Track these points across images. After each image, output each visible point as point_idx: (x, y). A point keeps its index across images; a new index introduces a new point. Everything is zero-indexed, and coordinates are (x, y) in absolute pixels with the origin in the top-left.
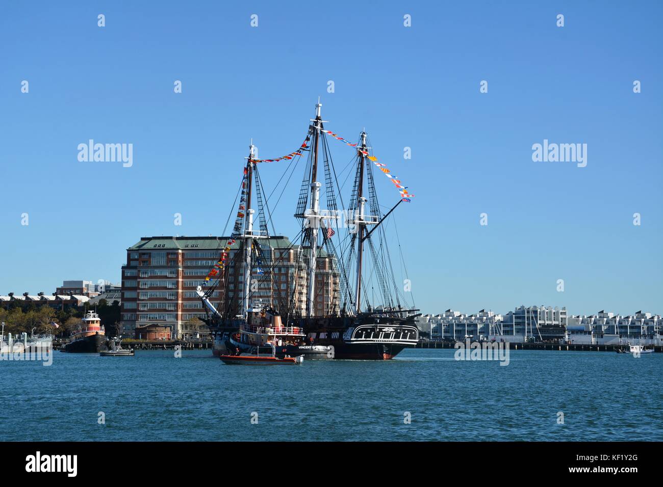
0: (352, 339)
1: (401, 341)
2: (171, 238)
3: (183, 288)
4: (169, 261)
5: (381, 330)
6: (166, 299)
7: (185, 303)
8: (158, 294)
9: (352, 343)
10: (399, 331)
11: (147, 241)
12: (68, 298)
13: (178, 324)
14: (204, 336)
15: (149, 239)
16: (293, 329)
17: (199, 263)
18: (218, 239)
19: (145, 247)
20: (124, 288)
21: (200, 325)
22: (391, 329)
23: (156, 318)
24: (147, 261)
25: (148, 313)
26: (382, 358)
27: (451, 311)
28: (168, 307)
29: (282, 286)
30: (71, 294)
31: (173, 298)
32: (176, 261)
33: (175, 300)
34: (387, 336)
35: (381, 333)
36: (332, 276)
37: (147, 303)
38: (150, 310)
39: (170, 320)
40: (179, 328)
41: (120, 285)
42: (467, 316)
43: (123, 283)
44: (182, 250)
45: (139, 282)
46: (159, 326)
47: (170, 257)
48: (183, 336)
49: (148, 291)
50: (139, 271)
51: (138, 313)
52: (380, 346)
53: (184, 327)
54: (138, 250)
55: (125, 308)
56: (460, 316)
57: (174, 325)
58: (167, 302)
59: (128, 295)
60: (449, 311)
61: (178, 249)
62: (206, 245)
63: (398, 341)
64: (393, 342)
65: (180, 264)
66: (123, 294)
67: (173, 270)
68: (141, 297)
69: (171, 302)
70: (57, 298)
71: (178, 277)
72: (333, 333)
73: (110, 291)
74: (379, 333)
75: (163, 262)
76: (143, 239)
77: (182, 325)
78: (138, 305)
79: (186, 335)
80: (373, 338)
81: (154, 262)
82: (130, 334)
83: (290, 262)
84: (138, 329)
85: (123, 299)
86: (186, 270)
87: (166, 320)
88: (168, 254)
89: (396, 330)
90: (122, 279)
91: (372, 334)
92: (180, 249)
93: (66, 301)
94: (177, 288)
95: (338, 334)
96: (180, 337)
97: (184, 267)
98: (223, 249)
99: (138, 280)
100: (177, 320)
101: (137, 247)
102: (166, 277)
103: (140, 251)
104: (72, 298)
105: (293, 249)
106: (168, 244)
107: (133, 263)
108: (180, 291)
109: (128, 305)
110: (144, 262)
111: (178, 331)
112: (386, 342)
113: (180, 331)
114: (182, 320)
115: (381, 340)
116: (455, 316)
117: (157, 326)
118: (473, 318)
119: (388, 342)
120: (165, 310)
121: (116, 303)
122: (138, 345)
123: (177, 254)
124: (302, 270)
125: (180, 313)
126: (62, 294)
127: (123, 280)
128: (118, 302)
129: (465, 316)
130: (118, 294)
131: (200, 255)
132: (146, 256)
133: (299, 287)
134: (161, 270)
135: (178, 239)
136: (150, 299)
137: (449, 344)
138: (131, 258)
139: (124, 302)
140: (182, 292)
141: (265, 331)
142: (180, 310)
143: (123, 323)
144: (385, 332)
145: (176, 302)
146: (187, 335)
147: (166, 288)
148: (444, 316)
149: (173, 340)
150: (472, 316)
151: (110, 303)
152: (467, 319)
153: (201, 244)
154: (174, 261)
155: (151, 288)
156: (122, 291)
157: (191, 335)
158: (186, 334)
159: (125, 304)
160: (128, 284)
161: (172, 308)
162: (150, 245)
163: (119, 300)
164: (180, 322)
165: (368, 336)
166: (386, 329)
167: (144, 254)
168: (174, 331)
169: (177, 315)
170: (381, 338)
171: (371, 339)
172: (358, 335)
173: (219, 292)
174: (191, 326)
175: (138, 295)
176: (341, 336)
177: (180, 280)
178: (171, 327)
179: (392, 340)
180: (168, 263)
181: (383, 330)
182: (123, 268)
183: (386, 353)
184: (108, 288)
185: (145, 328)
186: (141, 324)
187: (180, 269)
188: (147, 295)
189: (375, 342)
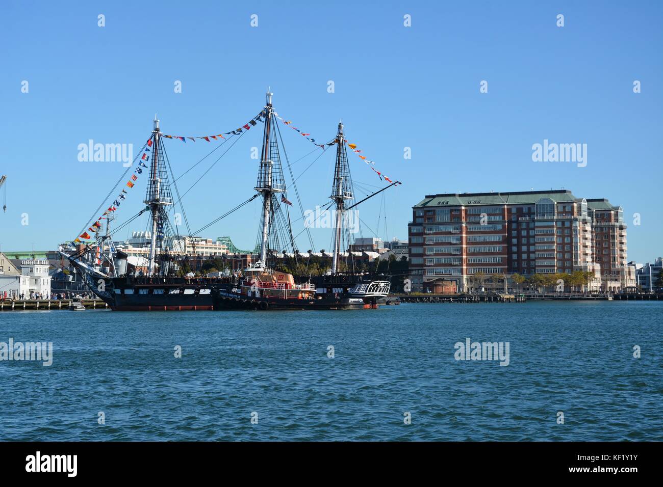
2: (454, 195)
3: (467, 244)
4: (452, 217)
6: (451, 254)
7: (469, 257)
8: (443, 249)
11: (431, 199)
12: (360, 254)
13: (463, 278)
14: (489, 289)
15: (434, 197)
18: (499, 195)
19: (429, 204)
20: (411, 244)
21: (485, 279)
23: (442, 272)
24: (432, 218)
25: (435, 268)
28: (453, 262)
29: (566, 239)
30: (362, 251)
31: (458, 253)
32: (460, 217)
33: (459, 255)
36: (618, 229)
37: (433, 259)
38: (436, 265)
39: (455, 274)
40: (465, 282)
41: (407, 241)
43: (410, 239)
44: (465, 206)
45: (424, 238)
46: (445, 281)
47: (453, 213)
48: (468, 289)
49: (433, 246)
50: (424, 228)
51: (424, 268)
53: (470, 280)
54: (423, 207)
55: (412, 263)
57: (459, 279)
58: (452, 257)
59: (415, 250)
61: (462, 206)
62: (489, 201)
65: (463, 220)
66: (410, 250)
67: (457, 226)
68: (427, 253)
69: (456, 257)
70: (350, 254)
71: (461, 233)
73: (398, 247)
75: (447, 218)
76: (427, 197)
77: (467, 279)
78: (425, 260)
79: (471, 289)
81: (438, 219)
82: (418, 288)
83: (573, 215)
84: (425, 283)
85: (411, 255)
86: (469, 226)
87: (451, 274)
88: (451, 211)
90: (409, 235)
92: (463, 206)
93: (359, 257)
94: (462, 244)
96: (465, 290)
97: (468, 223)
98: (505, 205)
99: (424, 236)
100: (462, 274)
101: (422, 205)
102: (450, 233)
103: (425, 209)
104: (364, 254)
105: (576, 203)
106: (451, 201)
107: (419, 220)
108: (464, 246)
109: (415, 261)
110: (429, 219)
111: (463, 284)
113: (466, 285)
114: (467, 274)
117: (443, 280)
120: (451, 265)
121: (404, 258)
122: (426, 298)
123: (460, 210)
124: (586, 223)
125: (465, 267)
126: (354, 251)
127: (410, 237)
128: (406, 258)
130: (405, 250)
131: (483, 211)
132: (430, 213)
133: (584, 240)
134: (445, 226)
135: (460, 196)
136: (436, 255)
138: (417, 215)
139: (411, 258)
140: (466, 247)
142: (464, 264)
143: (411, 277)
145: (460, 257)
146: (473, 289)
147: (450, 244)
149: (459, 294)
151: (398, 259)
153: (483, 201)
154: (458, 218)
155: (436, 244)
156: (410, 247)
157: (476, 289)
158: (472, 287)
159: (412, 260)
160: (415, 240)
161: (457, 263)
162: (434, 202)
163: (407, 256)
164: (465, 277)
167: (429, 211)
168: (460, 285)
169: (462, 270)
173: (503, 247)
174: (476, 280)
175: (425, 251)
177: (464, 235)
178: (457, 281)
180: (451, 220)
182: (409, 225)
184: (394, 246)
185: (433, 282)
186: (428, 278)
187: (464, 225)
188: (433, 250)
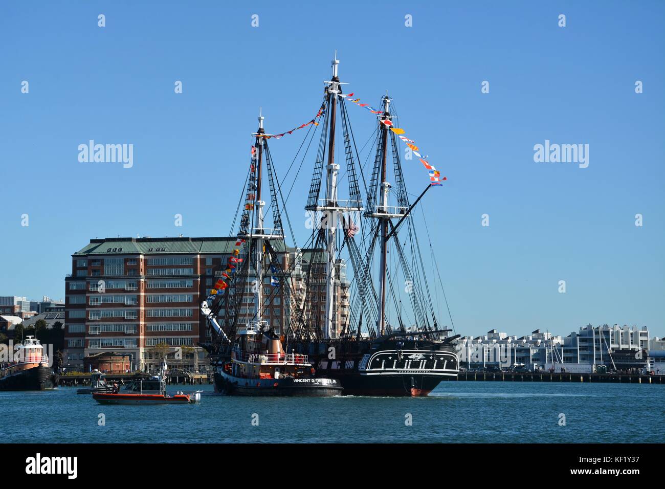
0: (367, 370)
1: (434, 371)
2: (130, 240)
3: (146, 305)
4: (127, 269)
5: (406, 357)
6: (123, 320)
7: (149, 324)
8: (114, 312)
9: (368, 374)
10: (431, 358)
11: (98, 244)
13: (139, 352)
14: (173, 367)
15: (101, 241)
16: (295, 357)
17: (167, 272)
18: (191, 241)
19: (96, 252)
20: (68, 305)
21: (169, 353)
22: (420, 356)
23: (111, 344)
24: (98, 271)
25: (100, 338)
26: (410, 395)
27: (495, 332)
28: (127, 330)
29: (275, 301)
31: (133, 317)
32: (137, 269)
33: (135, 321)
34: (415, 364)
35: (407, 361)
36: (339, 288)
37: (99, 325)
38: (103, 334)
39: (129, 346)
40: (141, 357)
41: (63, 302)
42: (516, 339)
43: (67, 299)
44: (145, 255)
45: (88, 298)
46: (114, 355)
47: (128, 264)
48: (146, 367)
49: (99, 309)
50: (88, 283)
51: (87, 338)
52: (407, 377)
53: (148, 355)
54: (87, 256)
55: (70, 331)
56: (507, 338)
57: (134, 354)
58: (125, 323)
59: (73, 314)
60: (492, 331)
61: (140, 254)
62: (176, 248)
63: (431, 372)
64: (424, 373)
65: (142, 274)
66: (67, 314)
67: (133, 281)
68: (91, 317)
69: (130, 323)
71: (139, 291)
72: (346, 362)
73: (50, 309)
74: (403, 361)
75: (119, 271)
76: (92, 241)
77: (145, 353)
78: (87, 327)
79: (150, 367)
80: (396, 368)
81: (108, 271)
82: (77, 366)
83: (284, 269)
84: (87, 358)
85: (68, 320)
86: (149, 282)
87: (123, 347)
88: (126, 261)
89: (427, 357)
90: (66, 294)
91: (395, 363)
92: (142, 254)
94: (139, 305)
95: (353, 362)
96: (142, 369)
97: (147, 278)
98: (197, 254)
99: (87, 295)
100: (139, 346)
101: (86, 252)
102: (124, 291)
103: (89, 258)
104: (1, 319)
105: (288, 253)
106: (126, 248)
107: (80, 273)
108: (142, 308)
109: (74, 328)
110: (94, 271)
111: (139, 360)
112: (415, 373)
113: (142, 361)
114: (145, 346)
115: (407, 370)
116: (501, 339)
117: (112, 354)
118: (524, 341)
119: (417, 373)
120: (123, 334)
121: (58, 325)
122: (87, 379)
123: (138, 260)
124: (300, 280)
125: (142, 337)
127: (68, 295)
128: (61, 324)
129: (513, 338)
130: (60, 314)
131: (168, 261)
132: (96, 263)
134: (116, 282)
135: (138, 240)
136: (103, 320)
137: (493, 375)
138: (78, 266)
139: (68, 324)
140: (145, 310)
141: (257, 359)
142: (142, 333)
143: (68, 351)
144: (412, 359)
145: (137, 323)
146: (152, 366)
147: (123, 305)
148: (486, 338)
149: (133, 373)
150: (522, 338)
151: (50, 325)
152: (516, 342)
153: (169, 248)
154: (134, 270)
155: (103, 305)
156: (66, 310)
157: (157, 366)
158: (150, 364)
159: (70, 327)
160: (74, 300)
161: (132, 331)
162: (103, 249)
163: (63, 321)
164: (142, 350)
165: (389, 365)
166: (413, 356)
167: (95, 261)
168: (135, 361)
169: (138, 340)
170: (407, 368)
171: (394, 369)
172: (376, 364)
173: (194, 310)
174: (157, 354)
175: (88, 315)
176: (356, 365)
177: (142, 294)
178: (130, 356)
179: (422, 370)
180: (125, 273)
181: (410, 357)
182: (67, 279)
183: (415, 388)
184: (44, 307)
185: (97, 357)
186: (90, 352)
187: (142, 280)
188: (99, 314)
189: (400, 373)
